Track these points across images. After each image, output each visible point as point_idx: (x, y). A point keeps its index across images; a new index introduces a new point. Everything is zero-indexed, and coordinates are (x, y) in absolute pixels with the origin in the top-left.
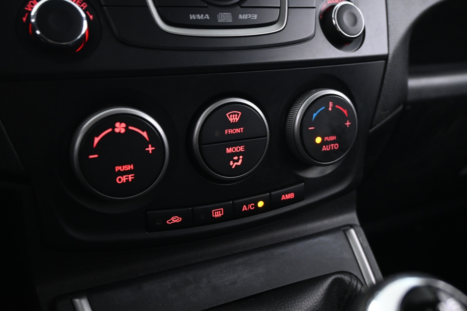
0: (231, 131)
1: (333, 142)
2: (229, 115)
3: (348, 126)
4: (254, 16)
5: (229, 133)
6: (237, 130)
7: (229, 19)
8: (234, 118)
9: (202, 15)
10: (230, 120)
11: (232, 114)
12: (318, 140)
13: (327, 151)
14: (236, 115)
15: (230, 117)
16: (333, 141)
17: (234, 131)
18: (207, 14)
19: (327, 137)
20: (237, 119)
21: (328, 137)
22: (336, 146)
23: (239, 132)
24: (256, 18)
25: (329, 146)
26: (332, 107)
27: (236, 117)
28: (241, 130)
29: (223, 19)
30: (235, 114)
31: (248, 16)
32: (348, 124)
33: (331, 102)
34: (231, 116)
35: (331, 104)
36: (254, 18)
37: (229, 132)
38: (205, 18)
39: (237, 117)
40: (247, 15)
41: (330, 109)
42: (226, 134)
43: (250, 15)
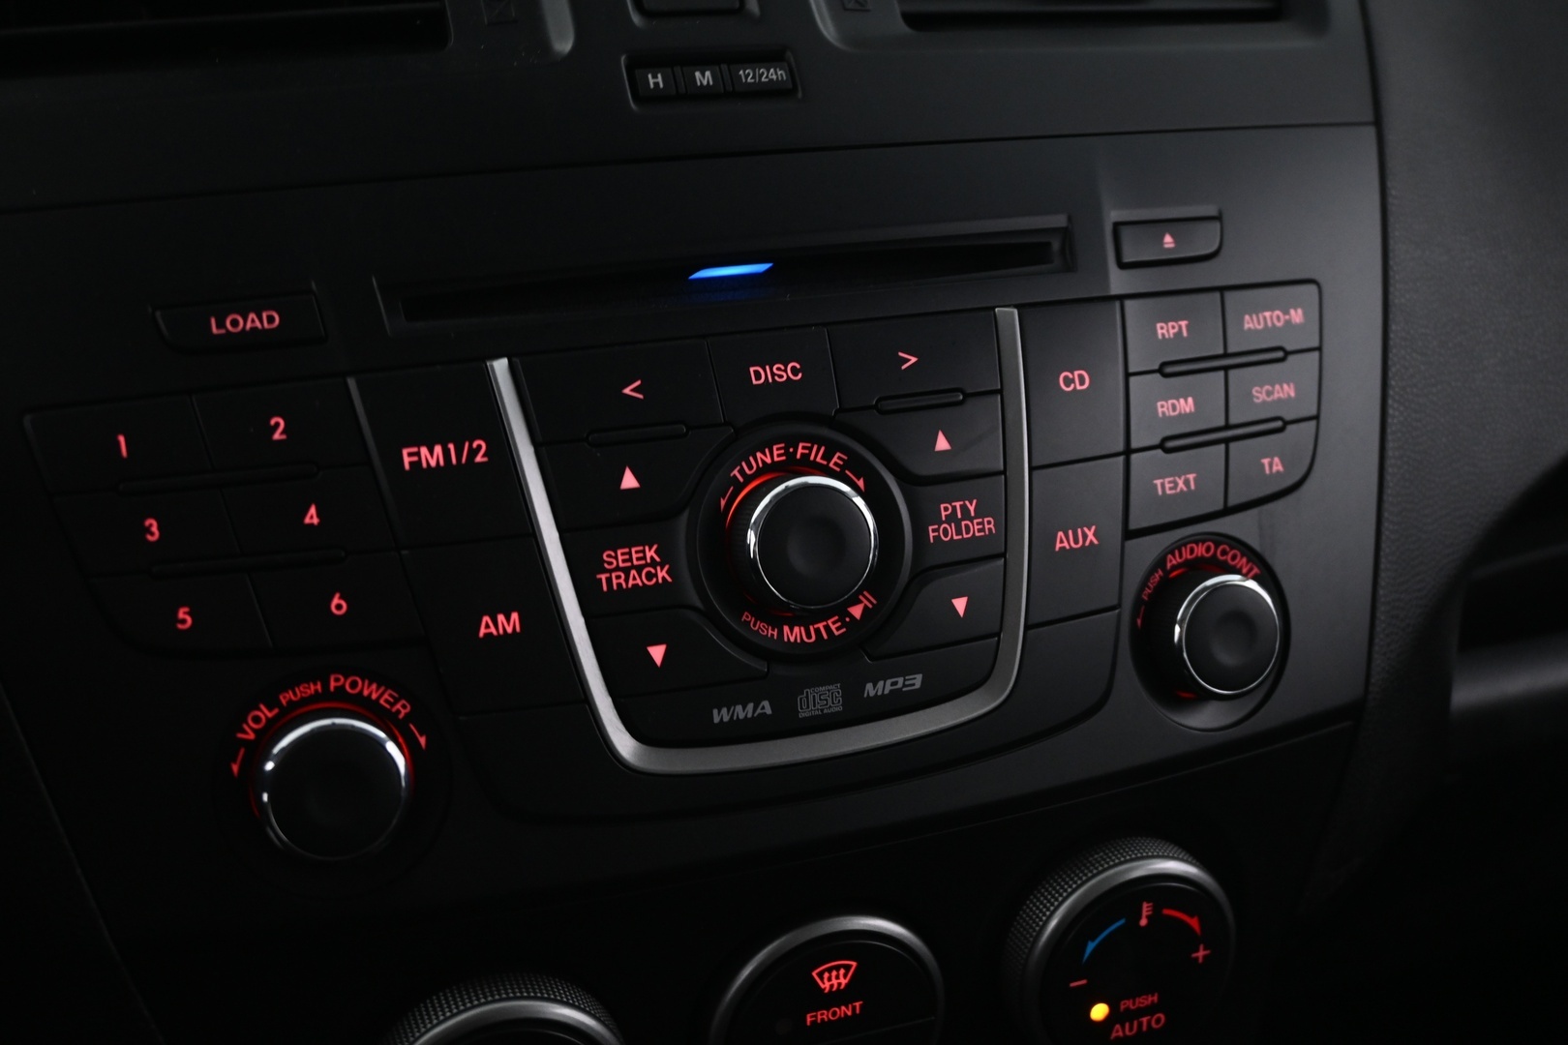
0: (823, 1015)
1: (1150, 1010)
2: (821, 975)
3: (1200, 960)
4: (914, 679)
5: (819, 1021)
6: (845, 1011)
7: (833, 703)
8: (833, 979)
9: (750, 706)
10: (822, 986)
11: (829, 970)
12: (1099, 1012)
13: (1125, 1036)
14: (842, 971)
15: (822, 979)
16: (1147, 1007)
17: (834, 1014)
18: (765, 699)
19: (1128, 999)
20: (844, 982)
21: (1131, 1001)
22: (1158, 1021)
23: (849, 1013)
24: (918, 685)
25: (1135, 1023)
26: (1148, 917)
27: (841, 976)
28: (854, 1008)
29: (814, 706)
30: (837, 968)
31: (893, 684)
32: (1201, 954)
33: (1148, 902)
34: (826, 975)
35: (1146, 909)
36: (914, 685)
37: (819, 1017)
38: (759, 711)
39: (845, 976)
40: (889, 682)
41: (1143, 922)
42: (808, 1024)
43: (900, 680)
